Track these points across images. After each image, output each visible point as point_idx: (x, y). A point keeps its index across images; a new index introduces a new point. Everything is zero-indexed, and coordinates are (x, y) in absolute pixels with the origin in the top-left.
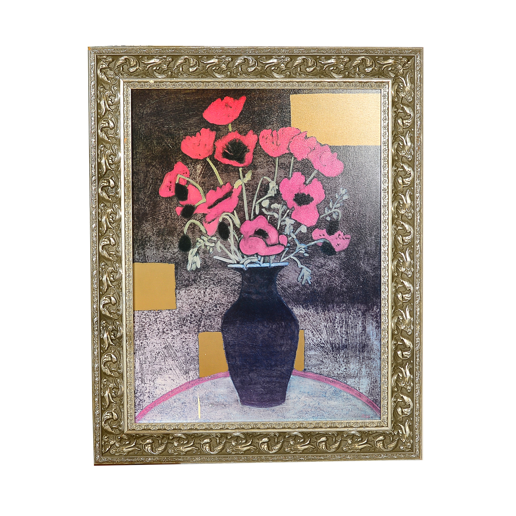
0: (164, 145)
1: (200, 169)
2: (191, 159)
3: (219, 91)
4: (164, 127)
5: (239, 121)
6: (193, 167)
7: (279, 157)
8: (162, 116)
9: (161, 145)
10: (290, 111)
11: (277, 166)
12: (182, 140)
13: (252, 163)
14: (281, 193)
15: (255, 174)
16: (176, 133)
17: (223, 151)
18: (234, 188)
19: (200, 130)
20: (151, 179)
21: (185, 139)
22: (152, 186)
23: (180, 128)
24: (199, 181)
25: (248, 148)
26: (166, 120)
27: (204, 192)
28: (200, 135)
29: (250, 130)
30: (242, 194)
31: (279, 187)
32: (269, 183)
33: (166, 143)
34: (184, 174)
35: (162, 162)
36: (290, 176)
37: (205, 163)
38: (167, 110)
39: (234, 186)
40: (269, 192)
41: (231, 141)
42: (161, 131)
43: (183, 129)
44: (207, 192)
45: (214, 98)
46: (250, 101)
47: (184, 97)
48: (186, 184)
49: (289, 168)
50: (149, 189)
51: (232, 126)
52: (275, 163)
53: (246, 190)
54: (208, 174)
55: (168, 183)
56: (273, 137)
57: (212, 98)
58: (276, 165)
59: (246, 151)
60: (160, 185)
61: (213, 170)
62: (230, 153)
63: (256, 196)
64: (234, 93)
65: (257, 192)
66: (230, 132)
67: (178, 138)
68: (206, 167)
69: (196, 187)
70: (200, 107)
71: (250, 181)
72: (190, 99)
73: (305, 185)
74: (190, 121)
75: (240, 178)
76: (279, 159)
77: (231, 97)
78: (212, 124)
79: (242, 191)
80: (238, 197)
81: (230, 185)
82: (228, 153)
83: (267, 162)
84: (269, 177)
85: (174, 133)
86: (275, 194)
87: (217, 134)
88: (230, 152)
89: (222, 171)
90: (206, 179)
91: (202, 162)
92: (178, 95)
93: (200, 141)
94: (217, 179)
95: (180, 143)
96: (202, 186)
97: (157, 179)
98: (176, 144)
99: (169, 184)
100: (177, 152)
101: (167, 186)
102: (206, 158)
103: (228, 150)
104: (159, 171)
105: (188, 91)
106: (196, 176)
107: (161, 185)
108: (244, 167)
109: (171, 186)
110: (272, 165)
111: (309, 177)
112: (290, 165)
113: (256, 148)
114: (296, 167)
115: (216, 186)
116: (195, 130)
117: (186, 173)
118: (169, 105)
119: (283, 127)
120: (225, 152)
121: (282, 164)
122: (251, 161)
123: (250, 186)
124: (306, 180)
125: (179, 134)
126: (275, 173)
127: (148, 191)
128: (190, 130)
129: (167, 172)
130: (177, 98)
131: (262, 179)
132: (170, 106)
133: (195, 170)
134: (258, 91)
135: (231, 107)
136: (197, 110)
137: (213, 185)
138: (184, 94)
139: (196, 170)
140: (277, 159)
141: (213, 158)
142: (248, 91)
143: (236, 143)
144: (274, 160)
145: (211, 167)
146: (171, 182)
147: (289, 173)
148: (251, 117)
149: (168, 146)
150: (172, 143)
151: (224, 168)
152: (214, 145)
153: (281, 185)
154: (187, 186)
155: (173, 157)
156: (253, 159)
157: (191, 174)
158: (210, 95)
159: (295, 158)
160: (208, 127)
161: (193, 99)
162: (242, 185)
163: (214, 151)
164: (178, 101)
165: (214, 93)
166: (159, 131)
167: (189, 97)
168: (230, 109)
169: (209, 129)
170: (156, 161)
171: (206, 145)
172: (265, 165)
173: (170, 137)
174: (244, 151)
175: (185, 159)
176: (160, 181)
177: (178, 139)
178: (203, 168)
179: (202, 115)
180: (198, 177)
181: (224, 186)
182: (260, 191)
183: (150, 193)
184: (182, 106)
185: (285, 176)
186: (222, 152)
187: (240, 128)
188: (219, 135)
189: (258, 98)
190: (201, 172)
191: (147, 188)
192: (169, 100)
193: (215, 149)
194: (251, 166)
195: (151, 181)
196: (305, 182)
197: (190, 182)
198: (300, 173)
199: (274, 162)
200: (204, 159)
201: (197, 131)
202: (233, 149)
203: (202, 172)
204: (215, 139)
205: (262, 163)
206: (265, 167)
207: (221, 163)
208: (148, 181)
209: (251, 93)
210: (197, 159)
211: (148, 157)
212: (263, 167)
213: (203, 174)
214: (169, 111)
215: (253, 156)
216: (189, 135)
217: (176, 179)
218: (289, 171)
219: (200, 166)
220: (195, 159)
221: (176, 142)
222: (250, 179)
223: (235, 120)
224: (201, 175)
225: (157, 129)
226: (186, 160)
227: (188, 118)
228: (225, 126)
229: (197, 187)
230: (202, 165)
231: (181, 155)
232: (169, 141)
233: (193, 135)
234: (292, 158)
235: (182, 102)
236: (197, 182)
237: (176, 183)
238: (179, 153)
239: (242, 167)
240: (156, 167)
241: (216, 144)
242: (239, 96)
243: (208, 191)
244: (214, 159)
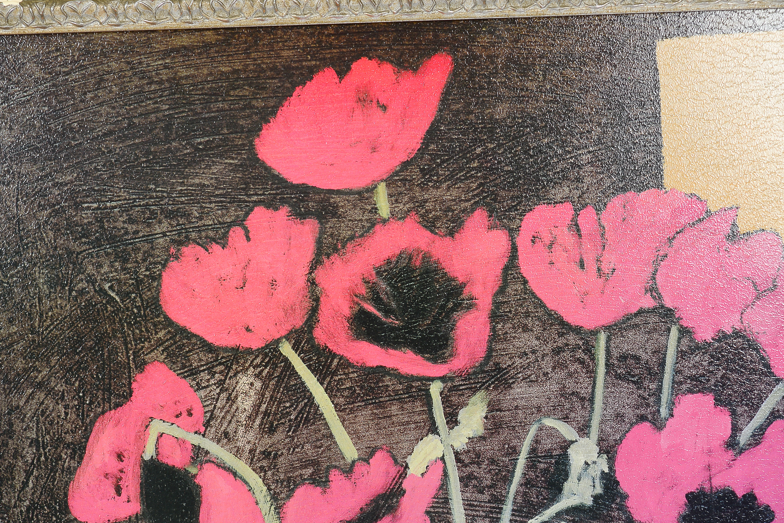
0: (82, 292)
1: (252, 393)
2: (209, 348)
3: (329, 35)
4: (77, 206)
5: (422, 170)
6: (221, 383)
7: (608, 328)
8: (67, 158)
9: (71, 291)
10: (656, 118)
11: (601, 370)
12: (164, 266)
13: (488, 357)
14: (624, 487)
15: (500, 410)
16: (137, 232)
17: (357, 308)
18: (409, 472)
19: (247, 214)
20: (30, 446)
21: (177, 258)
22: (37, 478)
23: (152, 213)
24: (248, 447)
25: (466, 293)
26: (86, 174)
27: (275, 497)
28: (248, 239)
29: (473, 211)
30: (446, 501)
31: (611, 461)
32: (566, 445)
33: (91, 281)
34: (177, 416)
35: (79, 368)
36: (664, 412)
37: (275, 366)
38: (92, 130)
39: (407, 467)
40: (567, 486)
41: (389, 262)
42: (69, 226)
43: (170, 215)
44: (289, 497)
45: (303, 67)
46: (472, 76)
47: (166, 67)
48: (188, 459)
49: (658, 376)
50: (23, 489)
51: (390, 195)
52: (593, 358)
53: (461, 479)
54: (289, 414)
55: (107, 460)
56: (580, 236)
57: (297, 68)
58: (596, 365)
59: (457, 306)
60: (71, 472)
61: (311, 398)
62: (386, 316)
63: (508, 509)
64: (395, 40)
65: (514, 487)
66: (384, 221)
67: (147, 254)
68: (278, 385)
69: (235, 474)
70: (243, 109)
71: (482, 438)
72: (193, 76)
73: (731, 453)
74: (197, 175)
75: (434, 430)
76: (609, 340)
77: (381, 59)
78: (297, 186)
79: (444, 486)
80: (428, 513)
81: (390, 461)
82: (376, 318)
83: (557, 351)
84: (566, 419)
85: (126, 233)
86: (596, 498)
87: (322, 232)
88: (388, 312)
89: (353, 397)
90: (279, 436)
91: (258, 360)
92: (135, 60)
93: (245, 267)
94: (331, 436)
95: (154, 279)
96: (262, 468)
97: (58, 442)
98: (139, 282)
99: (113, 466)
100: (146, 321)
101: (106, 475)
102: (278, 341)
103: (377, 300)
104: (66, 407)
105: (185, 40)
106: (233, 425)
107: (75, 469)
108: (451, 379)
109: (121, 471)
110: (577, 366)
111: (752, 418)
112: (662, 364)
113: (502, 290)
114: (687, 373)
115: (328, 468)
116: (223, 215)
117: (190, 414)
118: (101, 104)
119: (624, 190)
120: (362, 312)
121: (623, 358)
122: (481, 352)
123: (479, 464)
124: (736, 429)
125: (150, 239)
126: (592, 400)
127: (20, 499)
128: (201, 218)
129: (103, 413)
130: (135, 74)
131: (533, 430)
132: (104, 109)
133: (228, 399)
134: (508, 30)
135: (384, 108)
136: (228, 126)
137: (315, 463)
138: (166, 54)
139: (231, 400)
140: (603, 337)
141: (311, 340)
142: (460, 31)
143: (414, 271)
144: (587, 343)
145: (303, 383)
146: (120, 457)
147: (659, 399)
148: (479, 150)
149: (102, 292)
150: (119, 281)
151: (362, 388)
152: (313, 283)
153: (622, 452)
154: (193, 470)
155: (126, 343)
156: (490, 341)
157: (212, 418)
158: (285, 53)
159: (684, 332)
160: (283, 201)
161: (211, 74)
162: (442, 459)
163: (314, 311)
164: (141, 86)
165: (307, 46)
166: (56, 229)
167: (189, 67)
168: (380, 112)
169: (285, 210)
170: (48, 362)
171: (273, 283)
172: (547, 365)
173: (107, 254)
174: (450, 305)
175: (180, 348)
176: (74, 452)
177: (144, 260)
178: (265, 387)
179: (252, 147)
180: (241, 430)
181: (360, 468)
182: (527, 483)
183: (28, 508)
184: (157, 110)
185: (642, 411)
186: (347, 311)
187: (426, 201)
188: (332, 235)
189: (509, 59)
190: (257, 407)
191: (13, 486)
192: (99, 83)
193: (317, 300)
194: (483, 372)
195: (29, 454)
196: (734, 436)
197: (207, 453)
198: (709, 399)
199: (589, 350)
200: (267, 346)
201: (233, 223)
202: (398, 295)
203: (260, 406)
204: (317, 255)
205: (532, 357)
206: (546, 374)
207: (345, 364)
208: (16, 454)
209: (473, 40)
210: (235, 350)
211: (11, 345)
212: (538, 377)
213: (266, 414)
214: (99, 132)
215: (493, 329)
216: (195, 241)
217: (145, 441)
218: (660, 389)
219: (252, 380)
220: (225, 349)
221: (136, 272)
222: (481, 431)
223: (405, 165)
224: (258, 422)
225: (50, 216)
226: (186, 356)
227: (189, 165)
228: (359, 193)
229: (240, 472)
230: (258, 376)
231: (161, 334)
232: (106, 269)
233: (214, 240)
234: (669, 330)
235: (155, 91)
236: (238, 452)
237: (147, 457)
238: (155, 325)
239: (443, 379)
240: (50, 392)
241: (320, 274)
242: (422, 56)
243: (293, 490)
244: (312, 346)
